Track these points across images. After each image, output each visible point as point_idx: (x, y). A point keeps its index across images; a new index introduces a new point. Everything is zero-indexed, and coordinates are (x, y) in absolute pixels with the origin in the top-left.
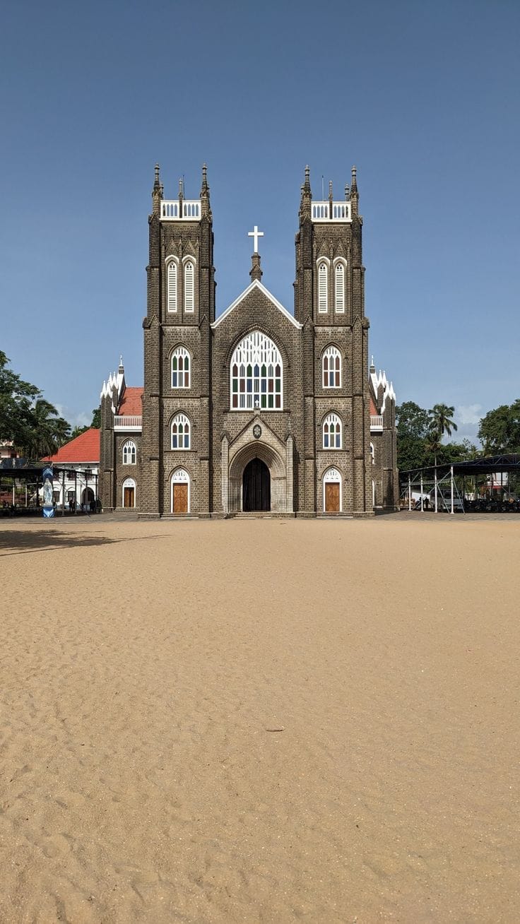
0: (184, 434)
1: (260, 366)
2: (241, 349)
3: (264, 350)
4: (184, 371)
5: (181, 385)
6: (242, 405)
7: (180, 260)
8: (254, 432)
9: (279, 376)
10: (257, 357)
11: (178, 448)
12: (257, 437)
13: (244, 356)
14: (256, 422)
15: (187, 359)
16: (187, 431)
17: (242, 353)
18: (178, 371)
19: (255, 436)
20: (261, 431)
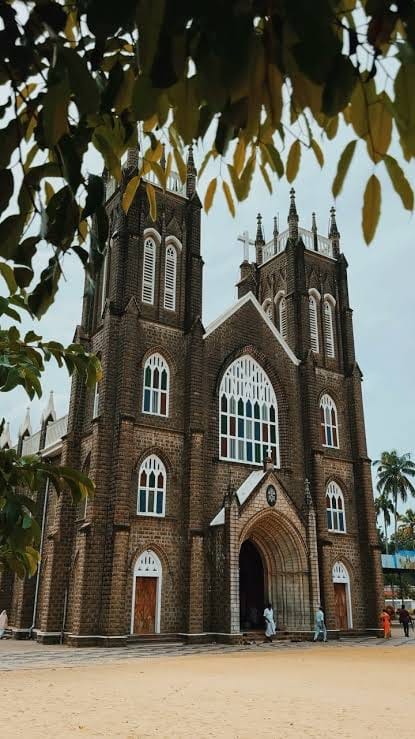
0: (156, 489)
1: (253, 404)
2: (229, 376)
3: (256, 384)
4: (160, 391)
5: (155, 410)
6: (233, 456)
7: (164, 239)
8: (267, 495)
9: (274, 421)
10: (248, 390)
11: (147, 514)
12: (272, 504)
13: (234, 386)
14: (269, 482)
15: (164, 373)
16: (160, 485)
17: (232, 382)
18: (152, 389)
19: (269, 503)
20: (276, 496)
